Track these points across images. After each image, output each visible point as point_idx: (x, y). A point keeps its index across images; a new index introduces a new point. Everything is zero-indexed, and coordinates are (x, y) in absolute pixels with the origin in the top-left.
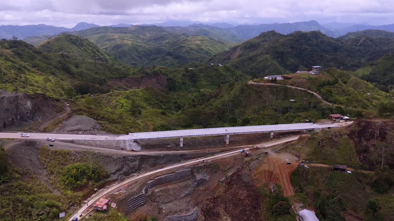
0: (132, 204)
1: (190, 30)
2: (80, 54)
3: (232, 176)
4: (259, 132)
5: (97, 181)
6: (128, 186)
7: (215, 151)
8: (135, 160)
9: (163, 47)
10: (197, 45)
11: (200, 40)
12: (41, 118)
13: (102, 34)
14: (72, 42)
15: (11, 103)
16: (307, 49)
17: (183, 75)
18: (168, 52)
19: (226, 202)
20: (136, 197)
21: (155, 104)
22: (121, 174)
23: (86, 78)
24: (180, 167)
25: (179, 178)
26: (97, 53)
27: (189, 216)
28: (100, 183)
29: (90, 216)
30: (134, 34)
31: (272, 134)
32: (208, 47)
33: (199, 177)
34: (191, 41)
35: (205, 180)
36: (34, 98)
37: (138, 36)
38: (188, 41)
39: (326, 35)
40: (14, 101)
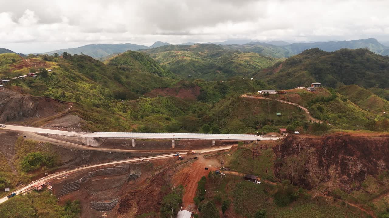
0: (66, 189)
1: (246, 47)
2: (140, 67)
3: (158, 175)
4: (202, 140)
5: (50, 167)
6: (72, 174)
7: (158, 153)
8: (88, 154)
9: (216, 63)
10: (246, 61)
11: (250, 57)
12: (39, 115)
13: (168, 51)
14: (135, 57)
15: (17, 103)
16: (348, 66)
17: (215, 87)
18: (219, 67)
19: (142, 196)
20: (72, 183)
21: (175, 110)
22: (73, 164)
23: (133, 87)
24: (122, 164)
25: (118, 173)
26: (154, 66)
27: (108, 204)
28: (52, 169)
29: (28, 193)
30: (194, 51)
31: (214, 142)
32: (256, 63)
33: (133, 173)
34: (241, 57)
35: (137, 176)
36: (37, 100)
37: (197, 53)
38: (239, 57)
39: (374, 53)
40: (19, 101)
